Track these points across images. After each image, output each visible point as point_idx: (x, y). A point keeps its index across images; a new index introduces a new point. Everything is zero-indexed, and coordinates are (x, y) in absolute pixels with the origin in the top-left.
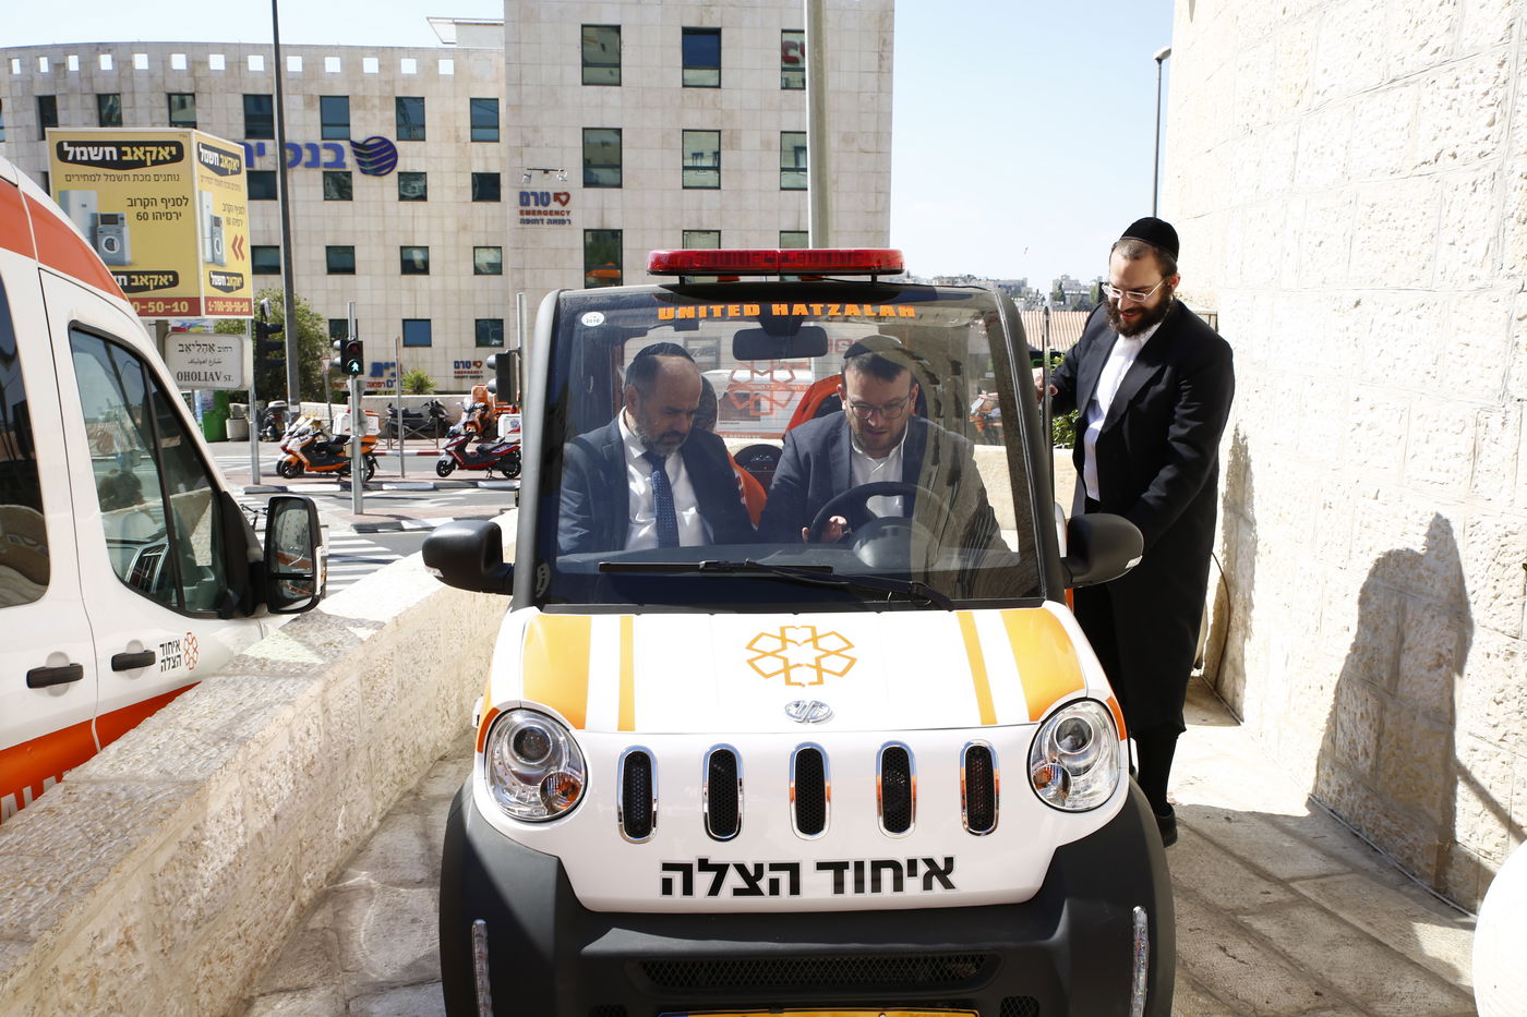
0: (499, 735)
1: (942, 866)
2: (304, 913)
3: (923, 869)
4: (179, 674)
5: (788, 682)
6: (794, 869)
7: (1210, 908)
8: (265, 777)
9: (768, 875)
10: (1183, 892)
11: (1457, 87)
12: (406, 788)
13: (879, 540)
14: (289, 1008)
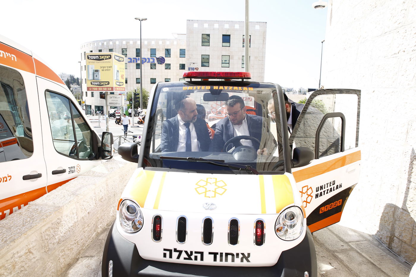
0: (123, 205)
1: (247, 255)
2: (99, 234)
3: (241, 256)
5: (205, 196)
6: (202, 254)
7: (328, 250)
8: (85, 203)
9: (194, 254)
10: (320, 244)
11: (406, 32)
13: (240, 152)
14: (86, 262)
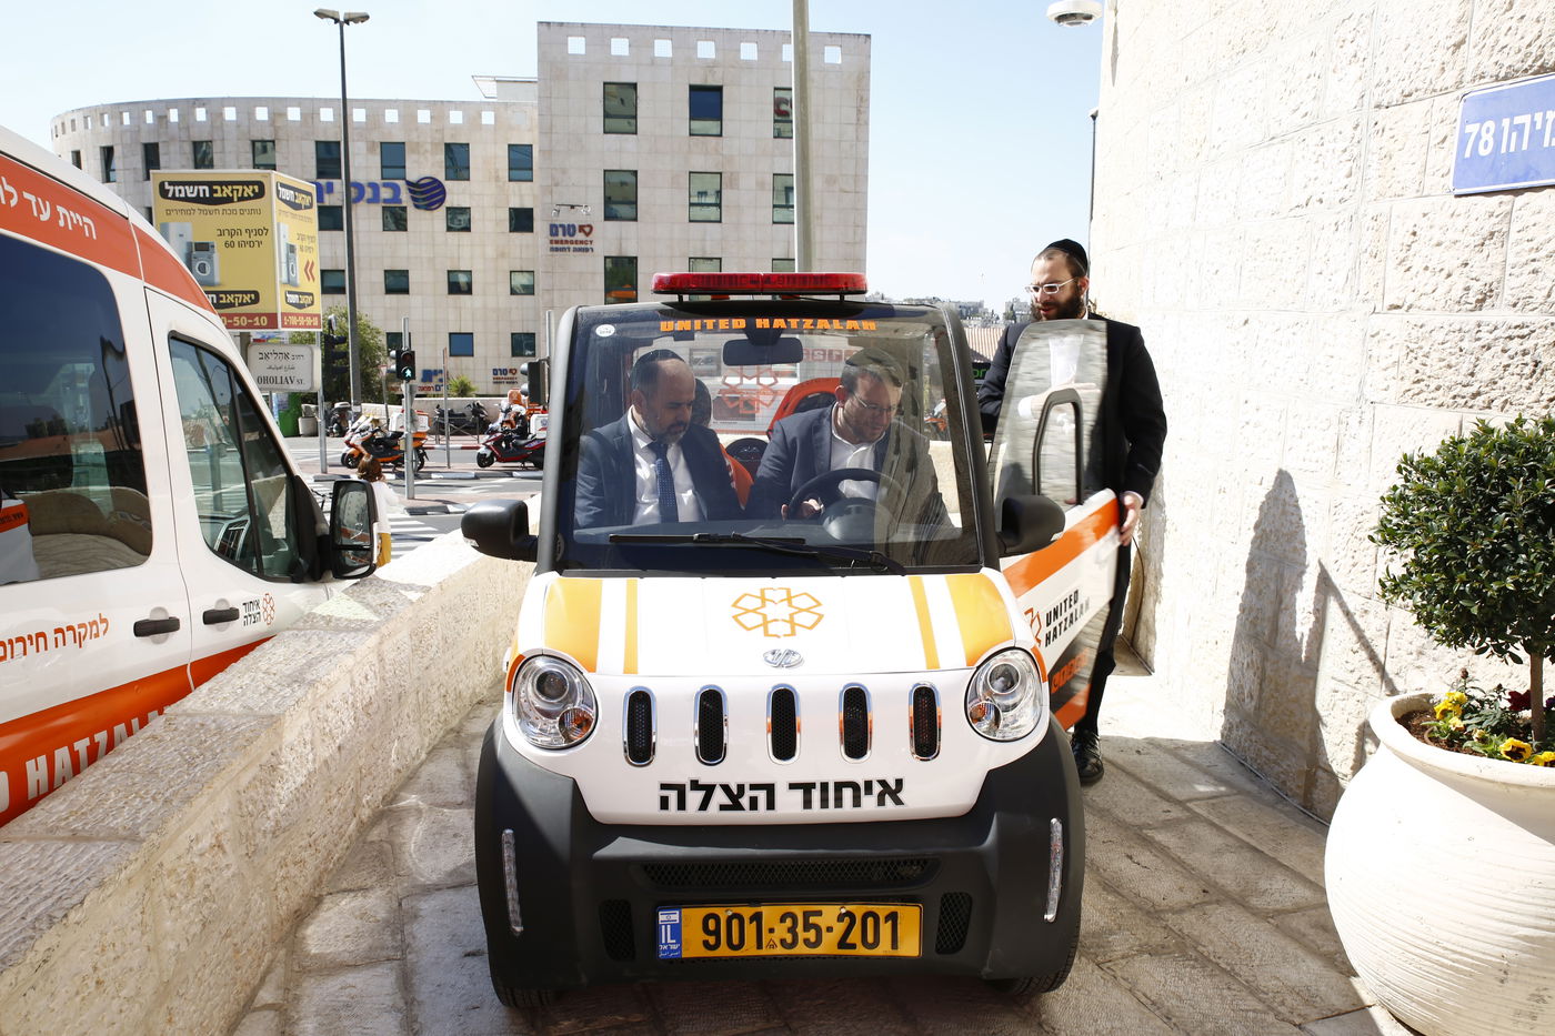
0: (524, 677)
1: (893, 786)
2: (364, 827)
3: (877, 788)
4: (260, 628)
5: (766, 634)
6: (770, 789)
7: (1121, 825)
8: (331, 714)
9: (748, 793)
10: (1099, 811)
11: (1322, 145)
12: (449, 727)
13: (845, 517)
14: (352, 904)
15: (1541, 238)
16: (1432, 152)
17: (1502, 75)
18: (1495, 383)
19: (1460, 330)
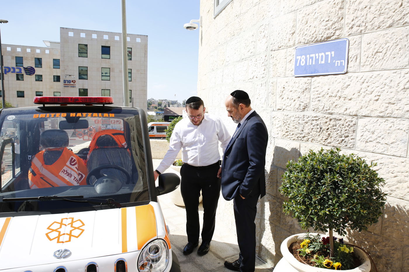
5: (58, 241)
7: (205, 270)
11: (257, 61)
13: (102, 184)
15: (320, 91)
16: (288, 64)
17: (306, 42)
18: (309, 134)
19: (298, 117)
